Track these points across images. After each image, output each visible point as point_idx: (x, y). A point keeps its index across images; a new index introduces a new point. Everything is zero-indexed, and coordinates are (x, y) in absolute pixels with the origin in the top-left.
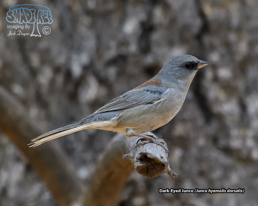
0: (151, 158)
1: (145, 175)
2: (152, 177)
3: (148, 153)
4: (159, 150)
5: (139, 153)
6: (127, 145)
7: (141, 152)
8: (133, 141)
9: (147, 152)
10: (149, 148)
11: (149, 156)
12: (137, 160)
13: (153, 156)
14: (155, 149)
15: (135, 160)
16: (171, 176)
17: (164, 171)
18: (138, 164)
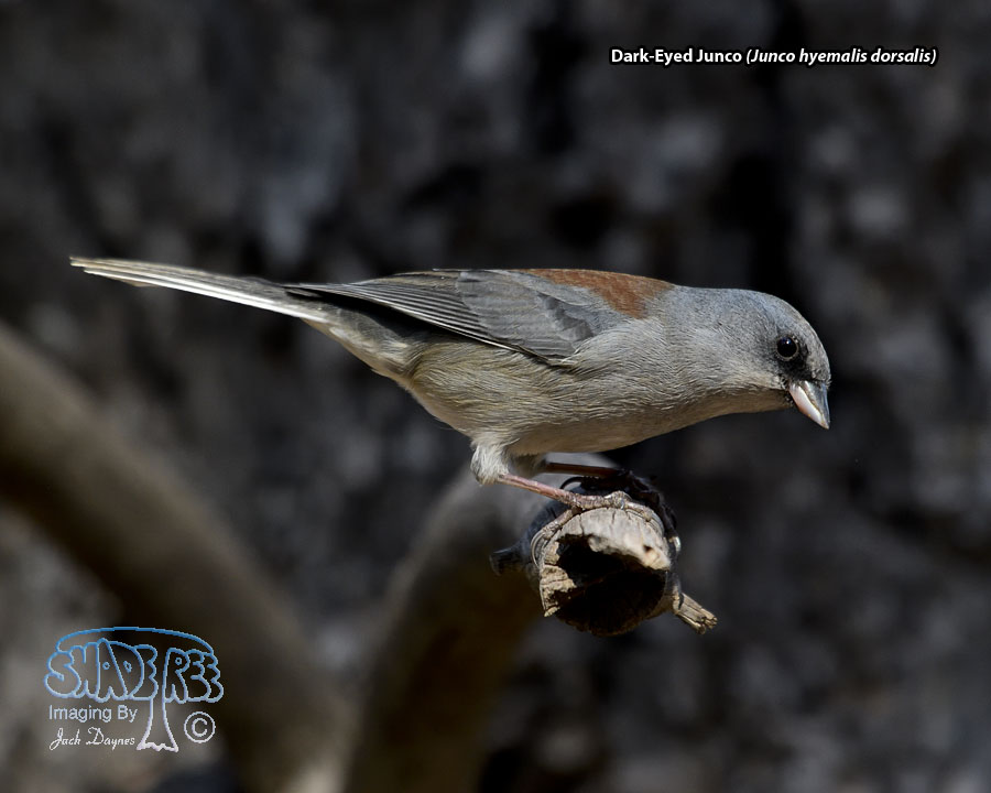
1: (587, 626)
2: (611, 631)
3: (591, 536)
7: (564, 532)
9: (587, 532)
10: (597, 517)
11: (594, 547)
12: (549, 567)
13: (613, 545)
14: (617, 517)
15: (543, 567)
16: (690, 625)
17: (662, 603)
18: (554, 581)
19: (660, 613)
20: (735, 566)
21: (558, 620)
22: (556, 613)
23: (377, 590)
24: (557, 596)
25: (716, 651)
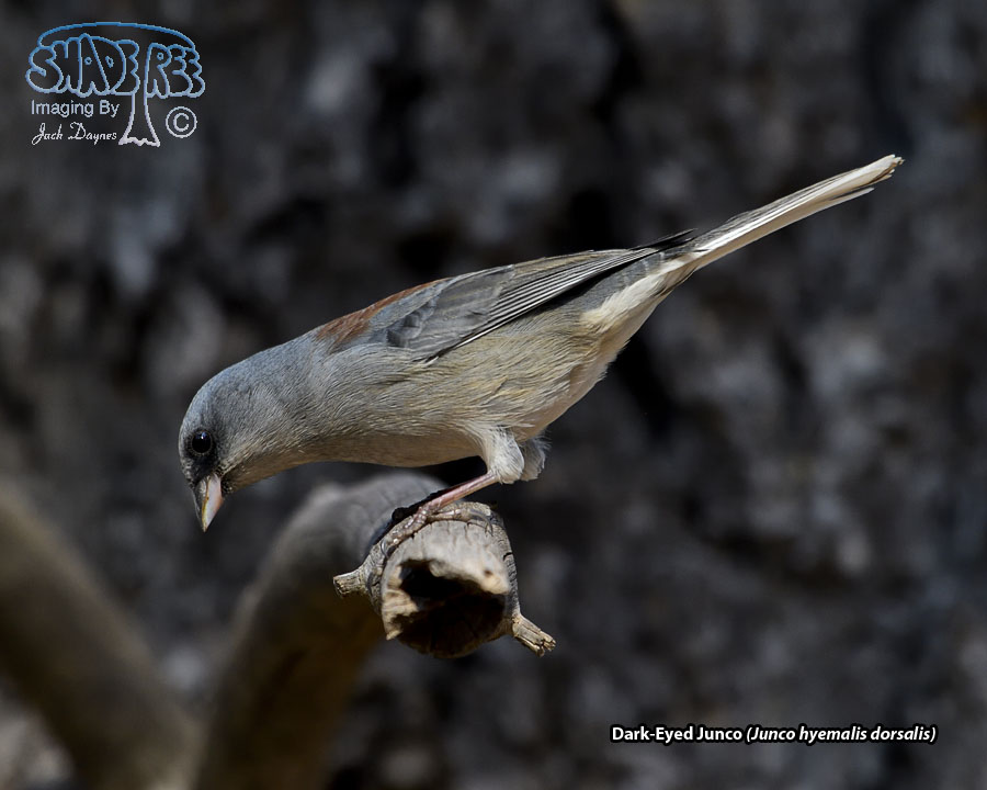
0: (448, 577)
1: (428, 649)
2: (453, 653)
3: (433, 560)
4: (474, 545)
5: (399, 561)
6: (350, 538)
7: (406, 558)
8: (372, 522)
9: (430, 555)
10: (437, 541)
11: (436, 571)
12: (391, 591)
13: (454, 571)
14: (458, 542)
15: (386, 591)
16: (529, 647)
17: (501, 627)
18: (398, 604)
19: (500, 635)
20: (572, 590)
21: (400, 644)
22: (398, 636)
23: (224, 615)
24: (399, 619)
25: (554, 674)
